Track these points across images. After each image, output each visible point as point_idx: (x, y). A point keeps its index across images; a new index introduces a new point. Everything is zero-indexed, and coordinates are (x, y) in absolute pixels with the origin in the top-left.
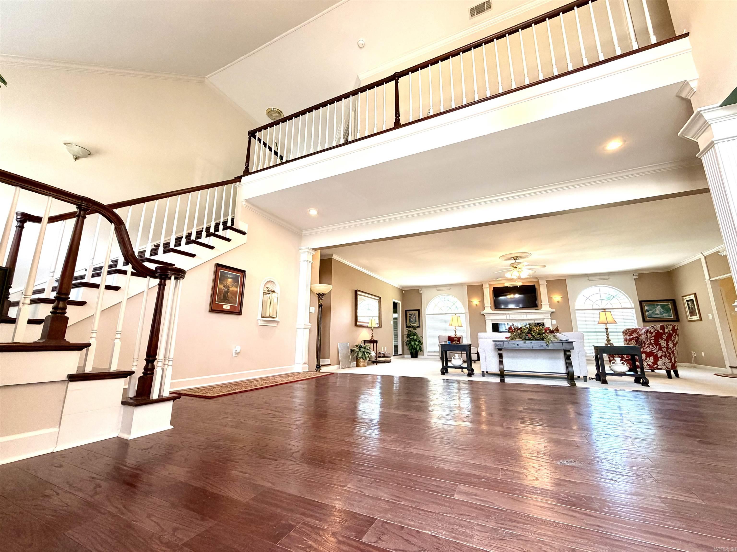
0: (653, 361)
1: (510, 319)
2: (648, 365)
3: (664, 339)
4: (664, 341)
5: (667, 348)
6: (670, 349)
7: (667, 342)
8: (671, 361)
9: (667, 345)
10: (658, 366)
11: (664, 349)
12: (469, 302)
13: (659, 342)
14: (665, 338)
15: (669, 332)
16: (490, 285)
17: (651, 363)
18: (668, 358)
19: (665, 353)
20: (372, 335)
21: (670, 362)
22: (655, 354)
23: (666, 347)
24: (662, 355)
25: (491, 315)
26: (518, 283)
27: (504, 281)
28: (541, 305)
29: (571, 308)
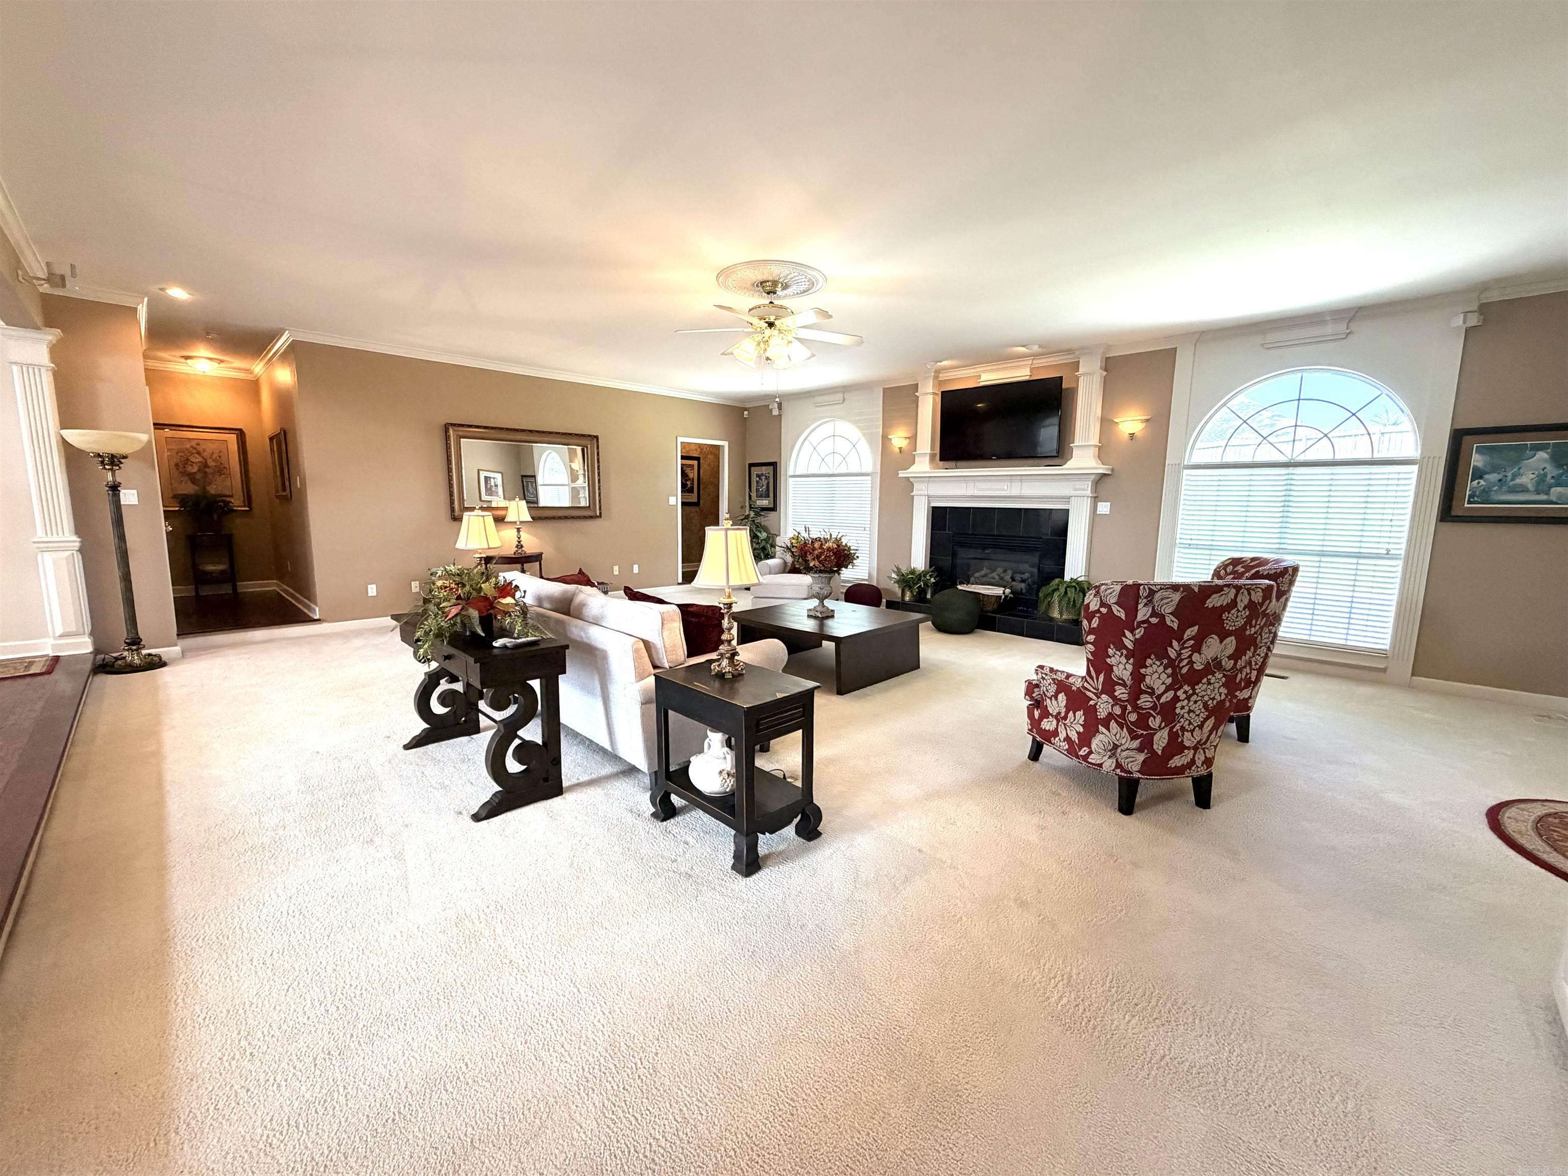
0: (1081, 730)
2: (1068, 739)
3: (1126, 648)
4: (1123, 660)
5: (1136, 692)
6: (1152, 694)
7: (1140, 664)
8: (1146, 745)
9: (1138, 677)
10: (1091, 752)
11: (1120, 692)
12: (885, 439)
13: (1108, 660)
14: (1130, 645)
15: (1154, 620)
17: (1074, 737)
18: (1130, 731)
19: (1124, 709)
20: (519, 538)
21: (1140, 750)
22: (1092, 703)
23: (1129, 683)
24: (1110, 716)
25: (929, 482)
26: (1020, 373)
27: (978, 369)
28: (1072, 450)
29: (1169, 462)
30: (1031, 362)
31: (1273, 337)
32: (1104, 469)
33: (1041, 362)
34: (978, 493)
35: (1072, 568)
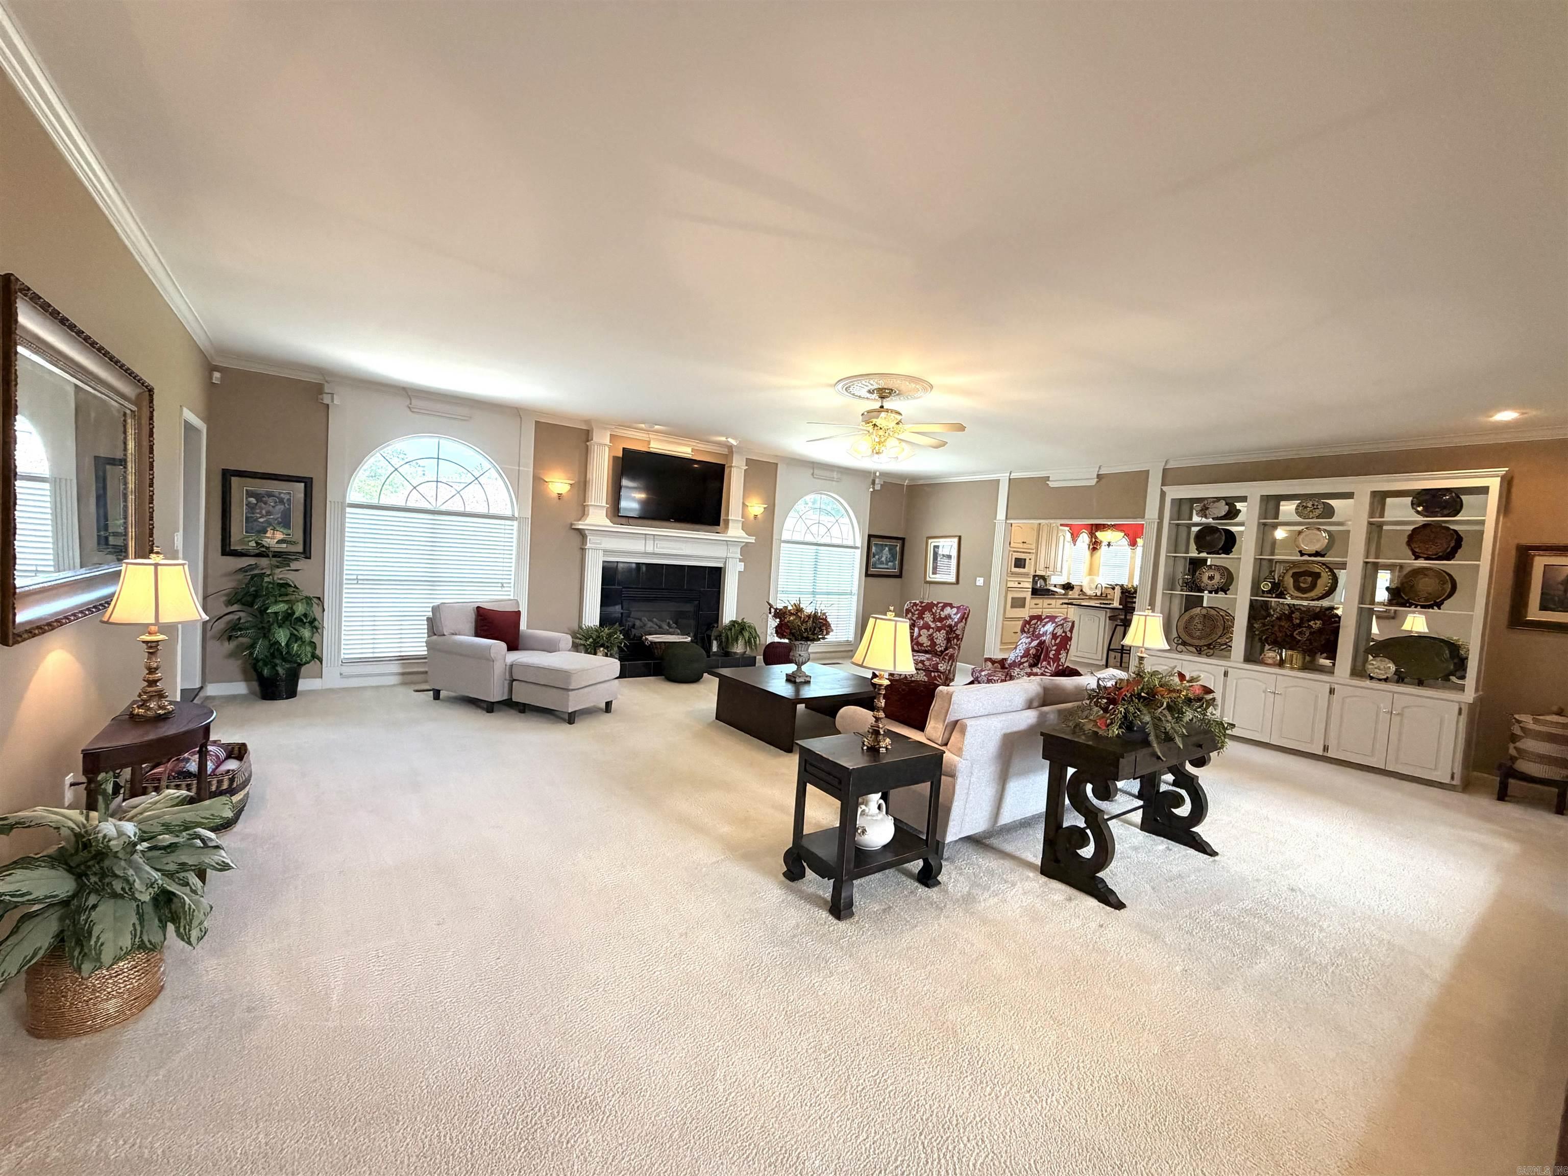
1: (654, 554)
12: (538, 481)
16: (613, 437)
25: (605, 536)
26: (684, 450)
27: (651, 436)
28: (727, 522)
29: (775, 537)
30: (694, 444)
31: (816, 472)
32: (752, 540)
33: (702, 446)
34: (657, 551)
35: (729, 613)
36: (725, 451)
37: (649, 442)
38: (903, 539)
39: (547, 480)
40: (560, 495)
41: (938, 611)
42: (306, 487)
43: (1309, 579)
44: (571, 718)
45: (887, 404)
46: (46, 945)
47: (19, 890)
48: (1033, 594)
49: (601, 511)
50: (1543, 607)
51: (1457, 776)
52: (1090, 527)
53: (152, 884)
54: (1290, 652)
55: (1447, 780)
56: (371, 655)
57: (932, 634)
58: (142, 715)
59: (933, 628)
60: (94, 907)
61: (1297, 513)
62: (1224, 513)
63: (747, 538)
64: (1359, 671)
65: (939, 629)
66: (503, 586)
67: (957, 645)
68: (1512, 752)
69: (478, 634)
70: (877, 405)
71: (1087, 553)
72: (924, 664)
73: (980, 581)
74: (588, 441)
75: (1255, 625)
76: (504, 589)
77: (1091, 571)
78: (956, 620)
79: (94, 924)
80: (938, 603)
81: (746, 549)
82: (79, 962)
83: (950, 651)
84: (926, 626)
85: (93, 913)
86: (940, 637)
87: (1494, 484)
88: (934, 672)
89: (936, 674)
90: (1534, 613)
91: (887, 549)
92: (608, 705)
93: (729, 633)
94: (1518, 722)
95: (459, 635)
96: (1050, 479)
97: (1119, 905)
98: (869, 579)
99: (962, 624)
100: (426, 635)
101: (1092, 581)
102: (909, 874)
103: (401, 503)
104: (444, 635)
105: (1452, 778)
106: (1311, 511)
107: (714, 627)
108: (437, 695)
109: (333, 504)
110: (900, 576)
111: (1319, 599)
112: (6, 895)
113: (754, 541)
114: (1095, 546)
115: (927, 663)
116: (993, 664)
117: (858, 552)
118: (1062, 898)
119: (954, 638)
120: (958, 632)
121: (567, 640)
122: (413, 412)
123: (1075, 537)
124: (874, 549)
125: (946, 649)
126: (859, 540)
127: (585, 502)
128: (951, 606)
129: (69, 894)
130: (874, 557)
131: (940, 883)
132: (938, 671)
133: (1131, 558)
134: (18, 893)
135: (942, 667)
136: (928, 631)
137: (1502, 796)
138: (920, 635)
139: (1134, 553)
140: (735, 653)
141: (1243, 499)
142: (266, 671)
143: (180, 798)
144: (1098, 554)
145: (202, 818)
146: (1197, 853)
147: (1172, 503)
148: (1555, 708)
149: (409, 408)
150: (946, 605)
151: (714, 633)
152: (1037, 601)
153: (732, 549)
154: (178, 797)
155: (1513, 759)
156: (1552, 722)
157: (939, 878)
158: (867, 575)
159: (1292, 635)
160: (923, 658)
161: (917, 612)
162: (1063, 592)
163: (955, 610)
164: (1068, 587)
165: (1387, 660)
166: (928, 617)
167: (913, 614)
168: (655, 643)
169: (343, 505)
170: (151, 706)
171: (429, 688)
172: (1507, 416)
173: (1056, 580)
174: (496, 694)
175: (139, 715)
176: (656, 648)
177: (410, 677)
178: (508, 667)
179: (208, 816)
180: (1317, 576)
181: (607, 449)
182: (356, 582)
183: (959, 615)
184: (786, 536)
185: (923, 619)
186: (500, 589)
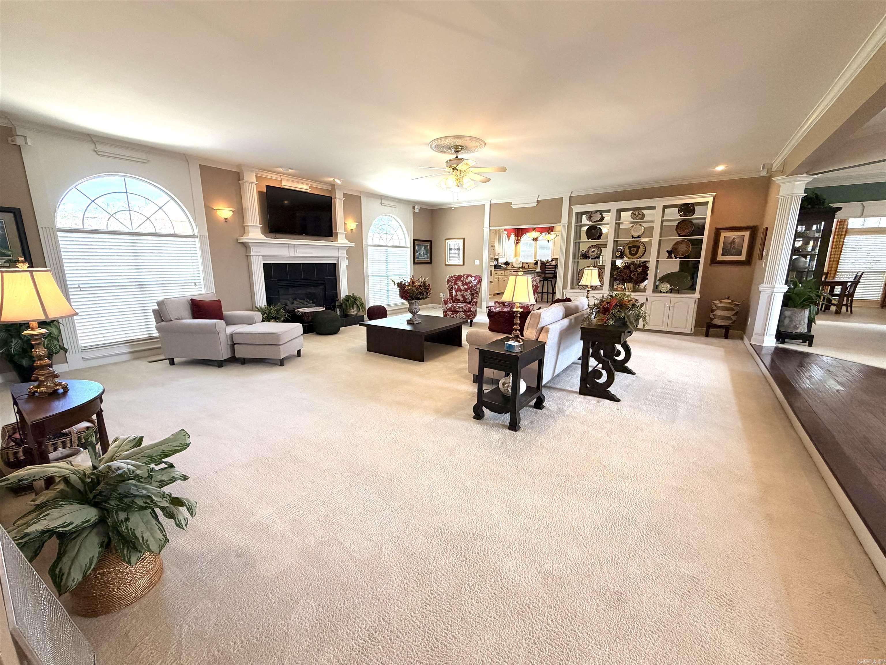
1: (295, 257)
12: (209, 211)
16: (258, 177)
25: (262, 246)
26: (303, 187)
27: (282, 177)
28: (336, 234)
29: (364, 243)
30: (311, 183)
31: (383, 202)
32: (353, 245)
33: (315, 185)
34: (297, 255)
35: (344, 291)
36: (329, 188)
37: (281, 181)
38: (431, 241)
39: (215, 209)
40: (226, 219)
41: (465, 279)
42: (15, 216)
43: (636, 249)
44: (282, 363)
45: (460, 156)
46: (97, 555)
47: (65, 523)
48: (495, 268)
49: (257, 230)
50: (723, 255)
51: (693, 330)
52: (515, 230)
53: (163, 495)
54: (628, 284)
55: (689, 332)
56: (104, 342)
57: (463, 294)
58: (45, 392)
59: (463, 290)
60: (127, 519)
61: (631, 217)
62: (599, 219)
63: (349, 244)
64: (656, 289)
65: (466, 290)
66: (195, 285)
67: (477, 297)
68: (712, 316)
69: (194, 317)
70: (454, 157)
71: (514, 245)
72: (463, 309)
73: (477, 262)
74: (239, 180)
75: (614, 273)
76: (197, 287)
77: (516, 255)
78: (475, 283)
79: (134, 530)
80: (464, 275)
81: (349, 251)
82: (129, 557)
83: (475, 300)
84: (459, 290)
85: (129, 524)
86: (468, 295)
87: (710, 200)
88: (469, 312)
89: (470, 313)
90: (720, 258)
91: (423, 247)
92: (299, 352)
93: (347, 303)
94: (715, 304)
95: (182, 319)
96: (513, 203)
97: (618, 400)
98: (417, 266)
99: (479, 285)
100: (155, 322)
101: (517, 260)
102: (531, 406)
103: (103, 228)
104: (171, 320)
105: (691, 331)
106: (637, 216)
107: (336, 300)
108: (172, 362)
109: (44, 229)
110: (430, 263)
111: (640, 258)
112: (59, 528)
113: (354, 246)
114: (517, 242)
115: (465, 308)
116: (499, 305)
117: (409, 250)
118: (595, 402)
119: (475, 293)
120: (477, 290)
121: (259, 316)
122: (99, 155)
123: (509, 236)
124: (417, 248)
125: (472, 300)
126: (409, 243)
127: (244, 224)
128: (472, 277)
129: (97, 517)
130: (417, 252)
131: (544, 407)
132: (471, 311)
133: (535, 246)
134: (65, 524)
135: (473, 309)
136: (461, 292)
137: (707, 336)
138: (456, 295)
139: (536, 244)
140: (352, 315)
141: (608, 211)
142: (24, 362)
143: (137, 439)
144: (519, 245)
145: (175, 447)
146: (628, 375)
147: (576, 214)
148: (727, 297)
149: (96, 152)
150: (468, 276)
151: (337, 304)
152: (497, 272)
153: (342, 252)
154: (135, 439)
155: (712, 319)
156: (726, 302)
157: (544, 404)
158: (415, 263)
159: (630, 276)
160: (462, 306)
161: (453, 281)
162: (506, 266)
163: (473, 278)
164: (507, 264)
165: (667, 283)
166: (459, 283)
167: (452, 282)
168: (305, 313)
169: (53, 231)
170: (49, 385)
171: (163, 357)
172: (720, 168)
173: (502, 260)
174: (225, 354)
175: (42, 392)
176: (306, 316)
177: (137, 354)
178: (228, 337)
179: (178, 445)
180: (638, 247)
181: (255, 186)
182: (79, 290)
183: (476, 281)
184: (370, 242)
185: (457, 284)
186: (194, 287)
